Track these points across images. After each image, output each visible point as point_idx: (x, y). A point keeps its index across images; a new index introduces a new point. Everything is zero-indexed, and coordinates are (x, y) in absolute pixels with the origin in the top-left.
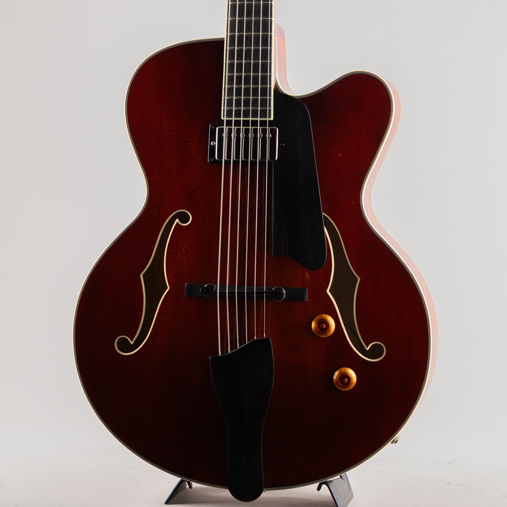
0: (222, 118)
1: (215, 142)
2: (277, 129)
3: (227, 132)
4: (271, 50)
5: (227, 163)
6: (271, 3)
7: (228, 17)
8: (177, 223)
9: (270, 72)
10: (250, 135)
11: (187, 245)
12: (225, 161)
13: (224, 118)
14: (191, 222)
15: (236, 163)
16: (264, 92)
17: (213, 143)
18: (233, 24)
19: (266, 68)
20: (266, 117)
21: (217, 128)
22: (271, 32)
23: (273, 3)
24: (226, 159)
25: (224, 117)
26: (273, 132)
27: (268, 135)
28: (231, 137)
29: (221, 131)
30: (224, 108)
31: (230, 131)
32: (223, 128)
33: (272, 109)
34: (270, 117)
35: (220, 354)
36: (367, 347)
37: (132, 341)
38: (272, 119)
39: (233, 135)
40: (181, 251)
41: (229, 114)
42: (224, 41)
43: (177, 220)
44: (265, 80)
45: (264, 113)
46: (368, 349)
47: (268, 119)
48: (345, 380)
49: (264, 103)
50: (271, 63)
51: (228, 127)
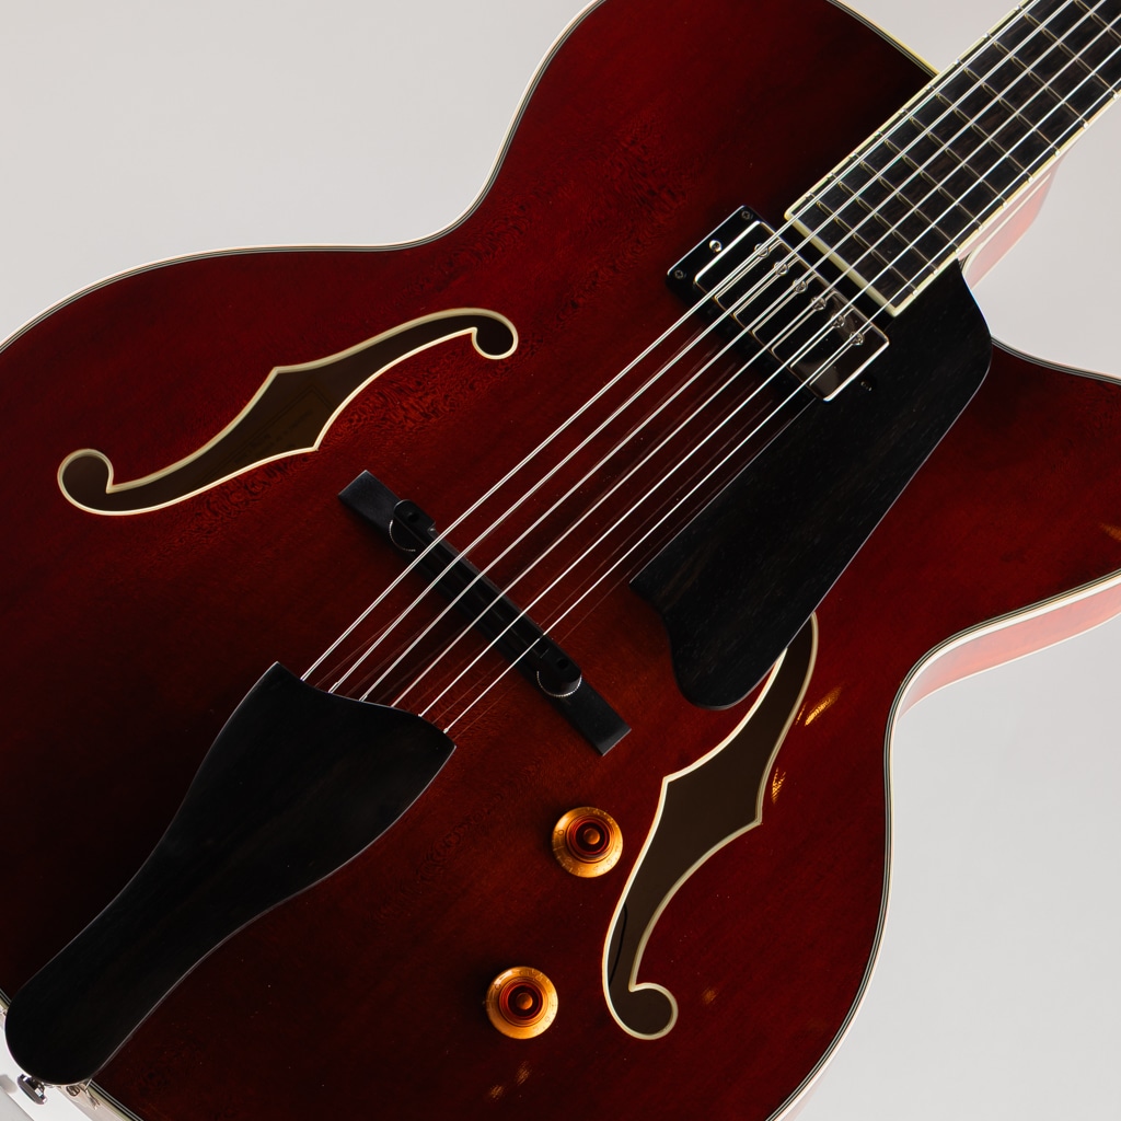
0: (788, 214)
1: (723, 248)
2: (887, 344)
3: (772, 248)
4: (1025, 178)
5: (711, 310)
6: (1112, 93)
7: (993, 34)
8: (469, 335)
9: (983, 219)
10: (817, 299)
11: (446, 397)
12: (711, 301)
13: (792, 217)
14: (501, 360)
15: (730, 328)
16: (933, 244)
17: (716, 245)
18: (992, 55)
19: (981, 202)
20: (887, 296)
21: (757, 223)
22: (1059, 145)
23: (1116, 95)
24: (717, 297)
25: (795, 212)
26: (872, 341)
27: (856, 337)
28: (771, 268)
29: (760, 236)
30: (813, 196)
31: (779, 253)
32: (770, 235)
33: (917, 292)
34: (896, 303)
35: (304, 677)
36: (639, 981)
37: (115, 482)
38: (896, 312)
39: (777, 266)
40: (420, 398)
41: (813, 218)
42: (930, 79)
43: (473, 331)
44: (957, 224)
45: (889, 285)
46: (634, 988)
47: (886, 304)
48: (524, 1001)
49: (911, 265)
50: (999, 203)
51: (781, 241)
